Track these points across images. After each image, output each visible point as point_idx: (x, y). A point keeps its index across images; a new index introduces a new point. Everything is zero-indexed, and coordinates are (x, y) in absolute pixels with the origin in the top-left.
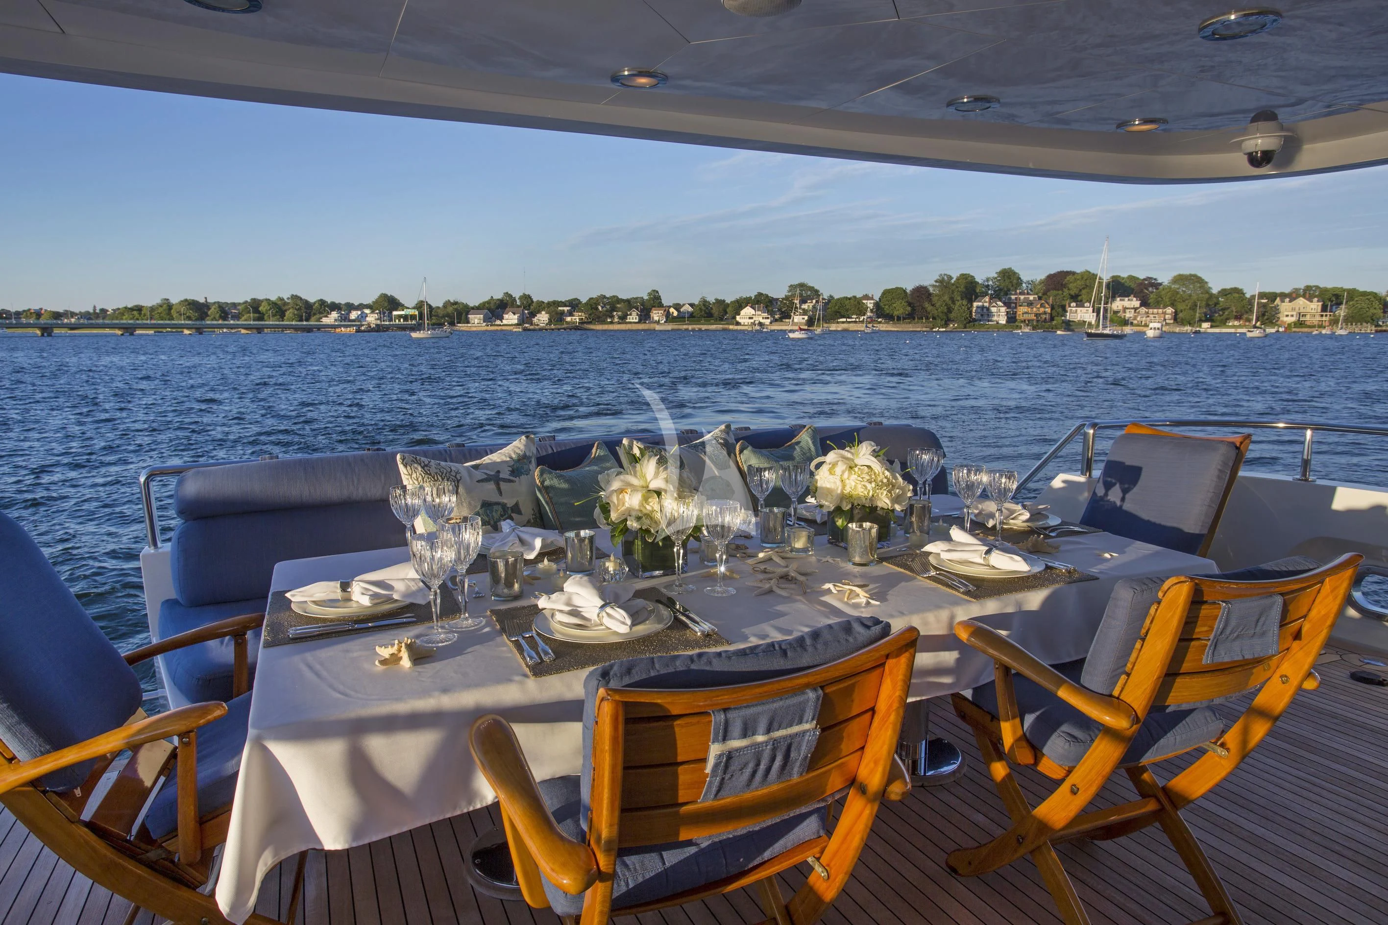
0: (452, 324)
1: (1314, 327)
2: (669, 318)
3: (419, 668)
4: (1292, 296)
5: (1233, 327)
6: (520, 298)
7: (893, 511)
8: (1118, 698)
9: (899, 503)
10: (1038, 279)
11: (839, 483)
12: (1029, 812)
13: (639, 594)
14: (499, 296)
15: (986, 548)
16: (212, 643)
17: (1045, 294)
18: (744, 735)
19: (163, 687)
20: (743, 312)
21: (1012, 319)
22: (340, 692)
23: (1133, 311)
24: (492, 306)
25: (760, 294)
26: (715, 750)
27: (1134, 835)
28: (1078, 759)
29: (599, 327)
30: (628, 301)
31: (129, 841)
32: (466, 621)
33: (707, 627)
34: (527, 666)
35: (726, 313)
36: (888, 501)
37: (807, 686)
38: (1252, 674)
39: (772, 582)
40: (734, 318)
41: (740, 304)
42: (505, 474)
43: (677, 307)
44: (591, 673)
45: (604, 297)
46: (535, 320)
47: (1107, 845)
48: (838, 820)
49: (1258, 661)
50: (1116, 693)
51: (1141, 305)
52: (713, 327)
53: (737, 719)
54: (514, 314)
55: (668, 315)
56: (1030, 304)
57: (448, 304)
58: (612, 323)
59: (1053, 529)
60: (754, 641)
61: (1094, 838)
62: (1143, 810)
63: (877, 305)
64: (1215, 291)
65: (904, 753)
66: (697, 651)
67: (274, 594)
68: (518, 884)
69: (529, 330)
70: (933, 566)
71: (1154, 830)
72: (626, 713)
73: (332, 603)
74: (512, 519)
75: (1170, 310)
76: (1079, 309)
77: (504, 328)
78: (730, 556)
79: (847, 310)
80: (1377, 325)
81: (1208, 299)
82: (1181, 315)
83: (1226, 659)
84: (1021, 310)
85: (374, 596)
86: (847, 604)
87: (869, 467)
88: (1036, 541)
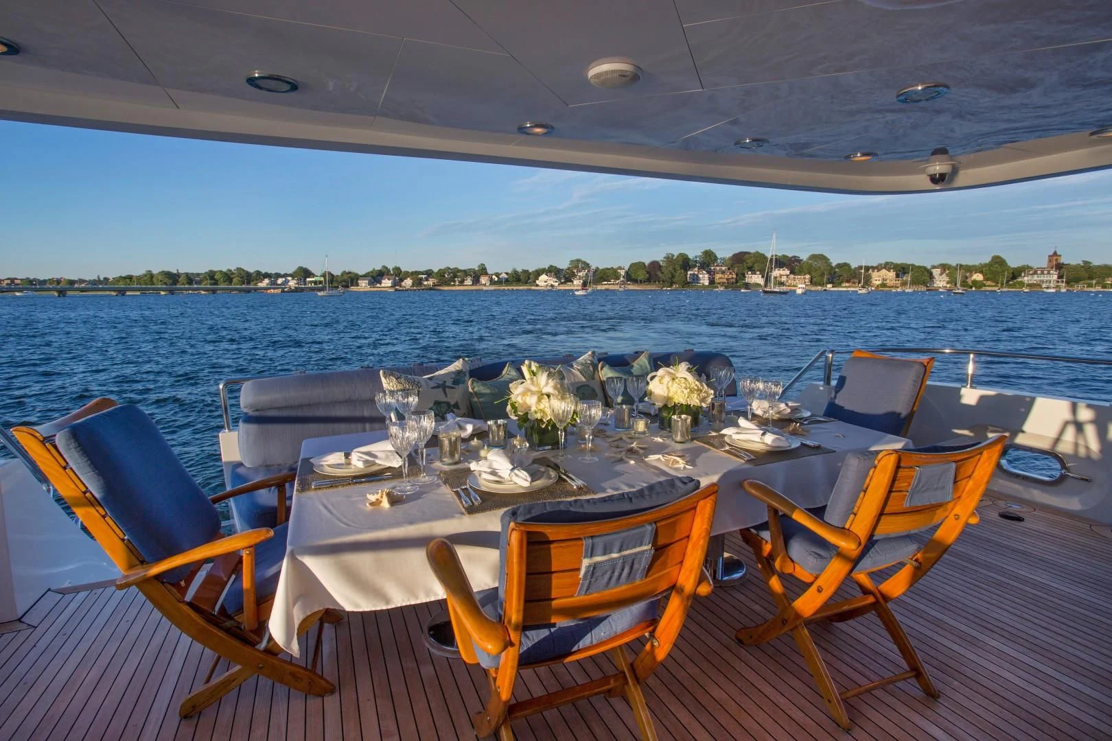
0: (347, 286)
1: (892, 287)
2: (492, 282)
3: (394, 508)
4: (878, 268)
5: (845, 288)
6: (393, 269)
7: (701, 407)
8: (848, 530)
9: (704, 402)
10: (728, 257)
11: (665, 389)
12: (790, 604)
13: (535, 461)
14: (378, 268)
15: (762, 432)
16: (263, 492)
17: (732, 266)
18: (604, 554)
19: (233, 518)
20: (540, 278)
21: (712, 282)
22: (344, 523)
23: (786, 277)
24: (374, 275)
25: (551, 266)
26: (586, 562)
27: (859, 619)
28: (822, 570)
29: (446, 288)
30: (465, 271)
31: (214, 615)
32: (424, 478)
33: (580, 483)
34: (463, 507)
35: (529, 279)
36: (698, 401)
37: (646, 521)
38: (935, 514)
39: (623, 453)
40: (535, 282)
41: (538, 273)
42: (449, 383)
43: (497, 275)
44: (505, 512)
45: (449, 268)
46: (403, 284)
47: (840, 625)
48: (665, 609)
49: (939, 506)
50: (847, 526)
51: (791, 273)
52: (521, 288)
53: (600, 542)
54: (389, 279)
55: (491, 280)
56: (723, 272)
57: (344, 273)
58: (454, 285)
59: (806, 419)
60: (610, 492)
61: (832, 621)
62: (864, 603)
63: (627, 273)
64: (834, 265)
65: (708, 566)
66: (574, 498)
67: (302, 460)
68: (458, 648)
69: (399, 290)
70: (727, 443)
71: (871, 616)
72: (528, 538)
73: (338, 466)
74: (454, 412)
75: (808, 276)
76: (753, 276)
77: (382, 289)
78: (595, 436)
79: (608, 276)
80: (927, 287)
81: (830, 270)
82: (814, 280)
83: (919, 505)
84: (718, 276)
85: (366, 462)
86: (671, 468)
87: (685, 379)
88: (795, 427)
